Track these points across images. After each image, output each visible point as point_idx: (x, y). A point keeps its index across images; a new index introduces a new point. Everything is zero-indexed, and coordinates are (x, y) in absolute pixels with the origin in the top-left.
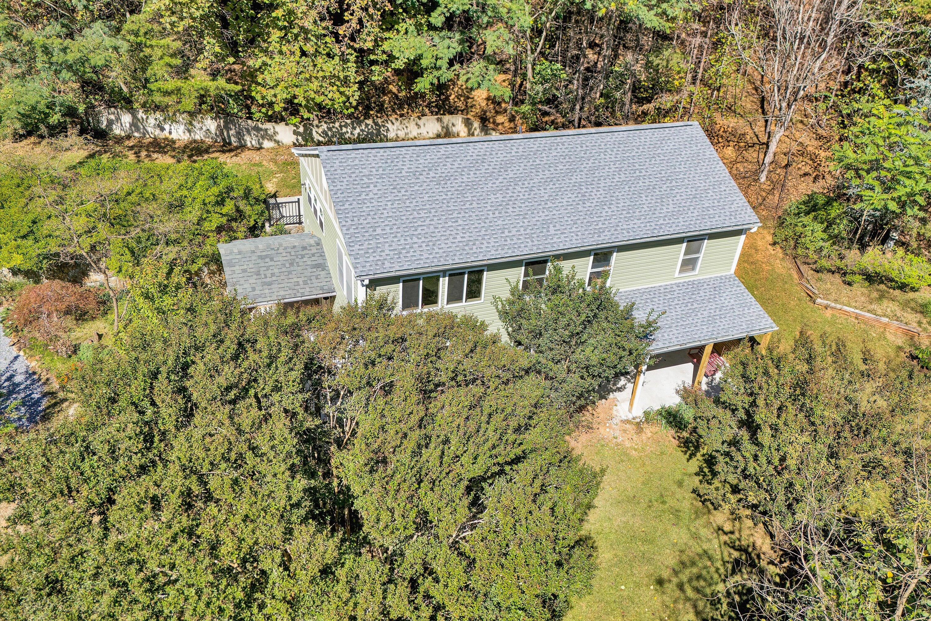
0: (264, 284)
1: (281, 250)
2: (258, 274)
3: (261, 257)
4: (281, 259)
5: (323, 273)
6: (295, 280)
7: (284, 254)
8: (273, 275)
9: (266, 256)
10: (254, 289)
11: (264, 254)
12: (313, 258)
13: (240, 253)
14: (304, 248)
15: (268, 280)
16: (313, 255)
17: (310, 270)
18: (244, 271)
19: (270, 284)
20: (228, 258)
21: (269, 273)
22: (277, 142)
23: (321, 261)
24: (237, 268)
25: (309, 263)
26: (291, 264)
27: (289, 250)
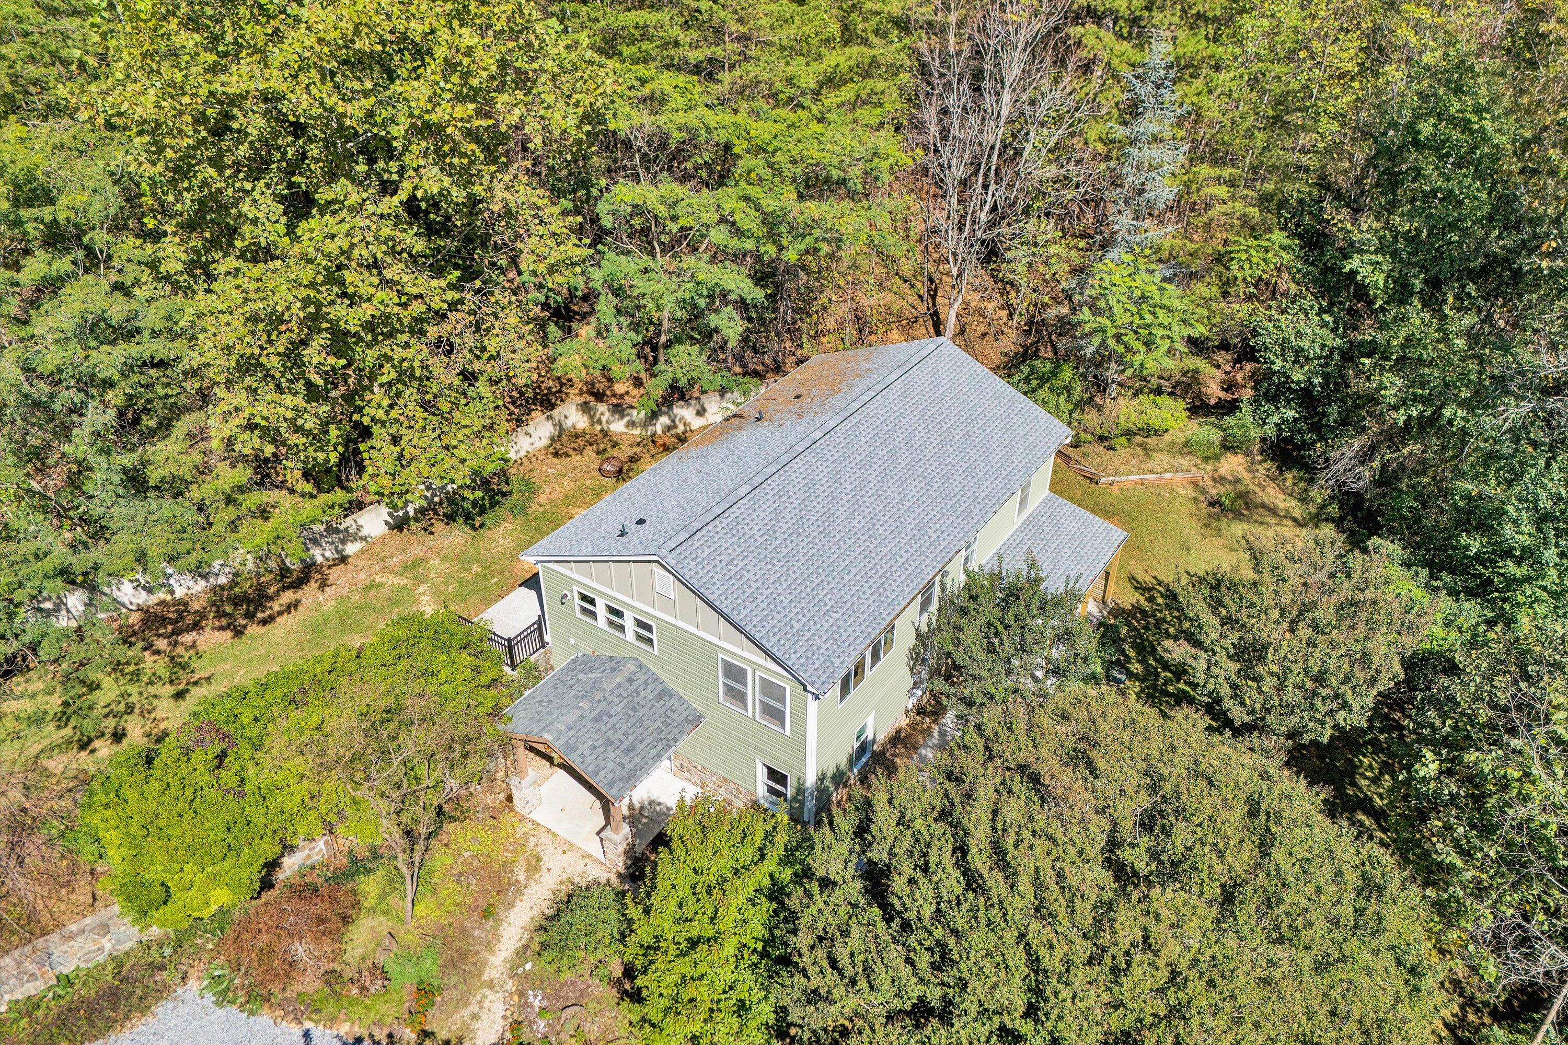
0: (627, 751)
1: (610, 698)
2: (609, 742)
3: (596, 719)
4: (617, 709)
5: (673, 701)
6: (653, 726)
7: (616, 701)
8: (626, 734)
9: (601, 714)
10: (622, 766)
11: (595, 713)
12: (650, 688)
13: (569, 728)
14: (631, 680)
15: (627, 743)
16: (646, 683)
17: (658, 705)
18: (593, 748)
19: (632, 748)
20: (562, 742)
21: (620, 734)
22: (364, 539)
23: (660, 687)
24: (584, 749)
25: (650, 697)
26: (634, 709)
27: (617, 692)
